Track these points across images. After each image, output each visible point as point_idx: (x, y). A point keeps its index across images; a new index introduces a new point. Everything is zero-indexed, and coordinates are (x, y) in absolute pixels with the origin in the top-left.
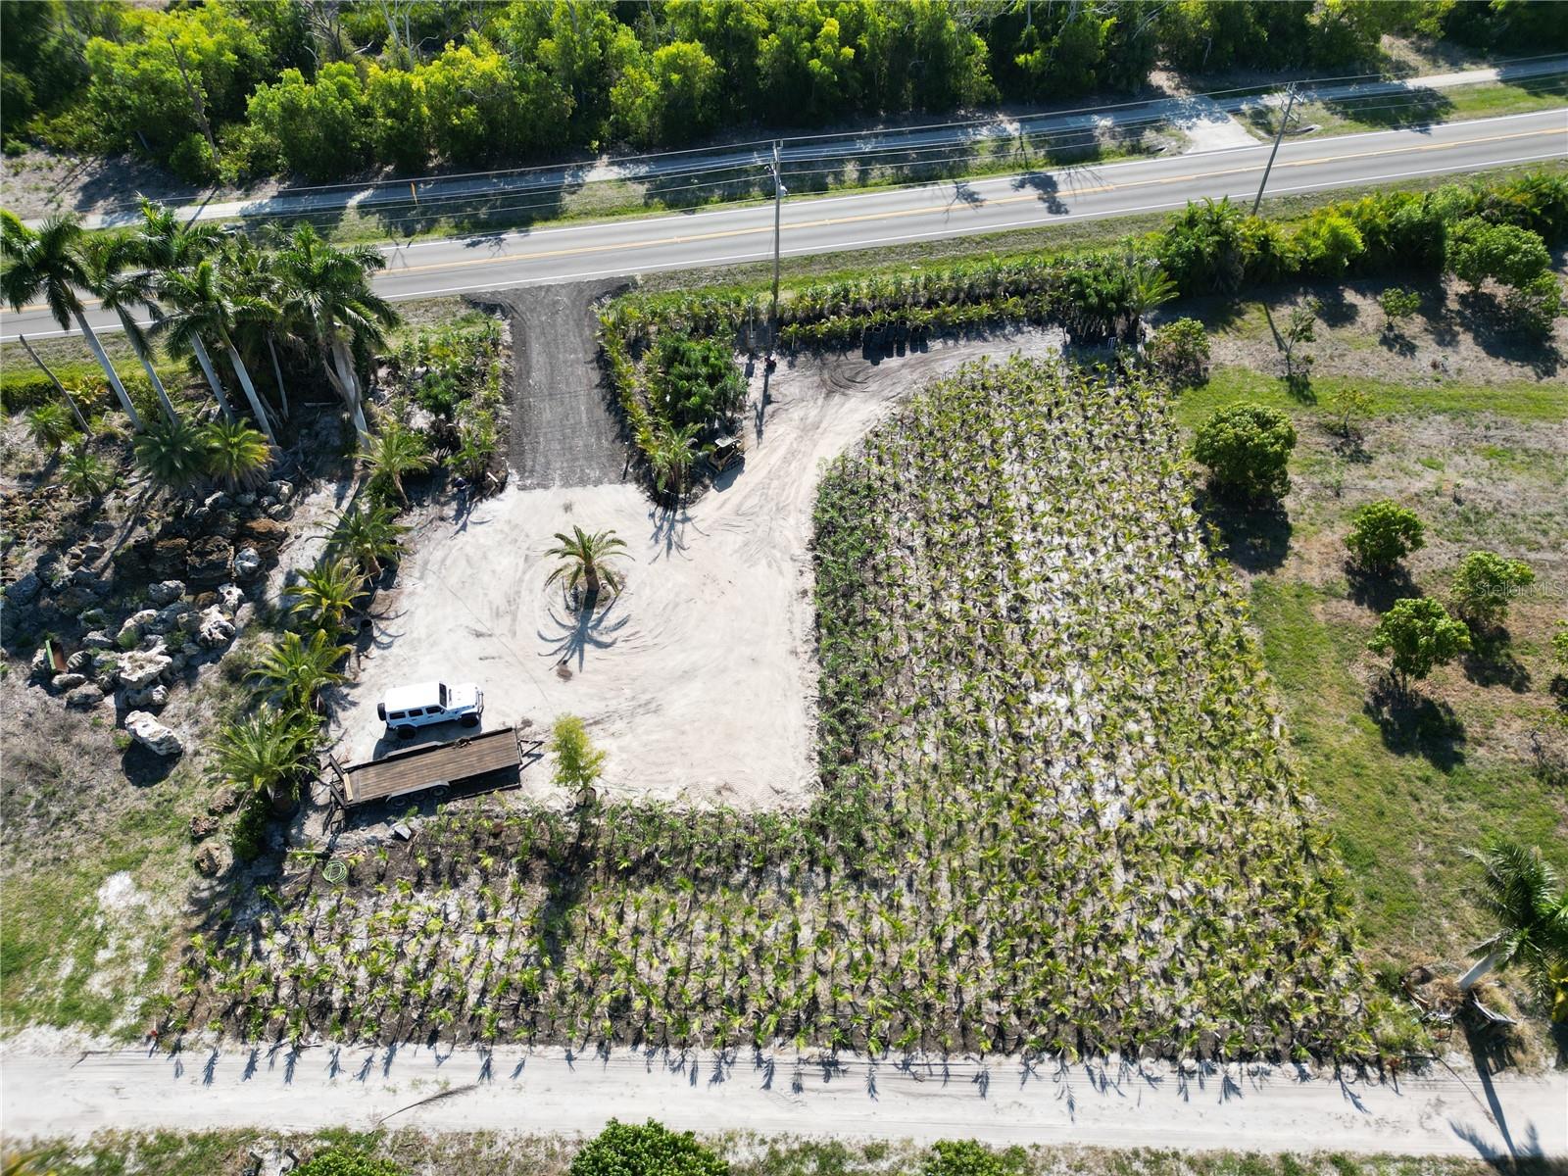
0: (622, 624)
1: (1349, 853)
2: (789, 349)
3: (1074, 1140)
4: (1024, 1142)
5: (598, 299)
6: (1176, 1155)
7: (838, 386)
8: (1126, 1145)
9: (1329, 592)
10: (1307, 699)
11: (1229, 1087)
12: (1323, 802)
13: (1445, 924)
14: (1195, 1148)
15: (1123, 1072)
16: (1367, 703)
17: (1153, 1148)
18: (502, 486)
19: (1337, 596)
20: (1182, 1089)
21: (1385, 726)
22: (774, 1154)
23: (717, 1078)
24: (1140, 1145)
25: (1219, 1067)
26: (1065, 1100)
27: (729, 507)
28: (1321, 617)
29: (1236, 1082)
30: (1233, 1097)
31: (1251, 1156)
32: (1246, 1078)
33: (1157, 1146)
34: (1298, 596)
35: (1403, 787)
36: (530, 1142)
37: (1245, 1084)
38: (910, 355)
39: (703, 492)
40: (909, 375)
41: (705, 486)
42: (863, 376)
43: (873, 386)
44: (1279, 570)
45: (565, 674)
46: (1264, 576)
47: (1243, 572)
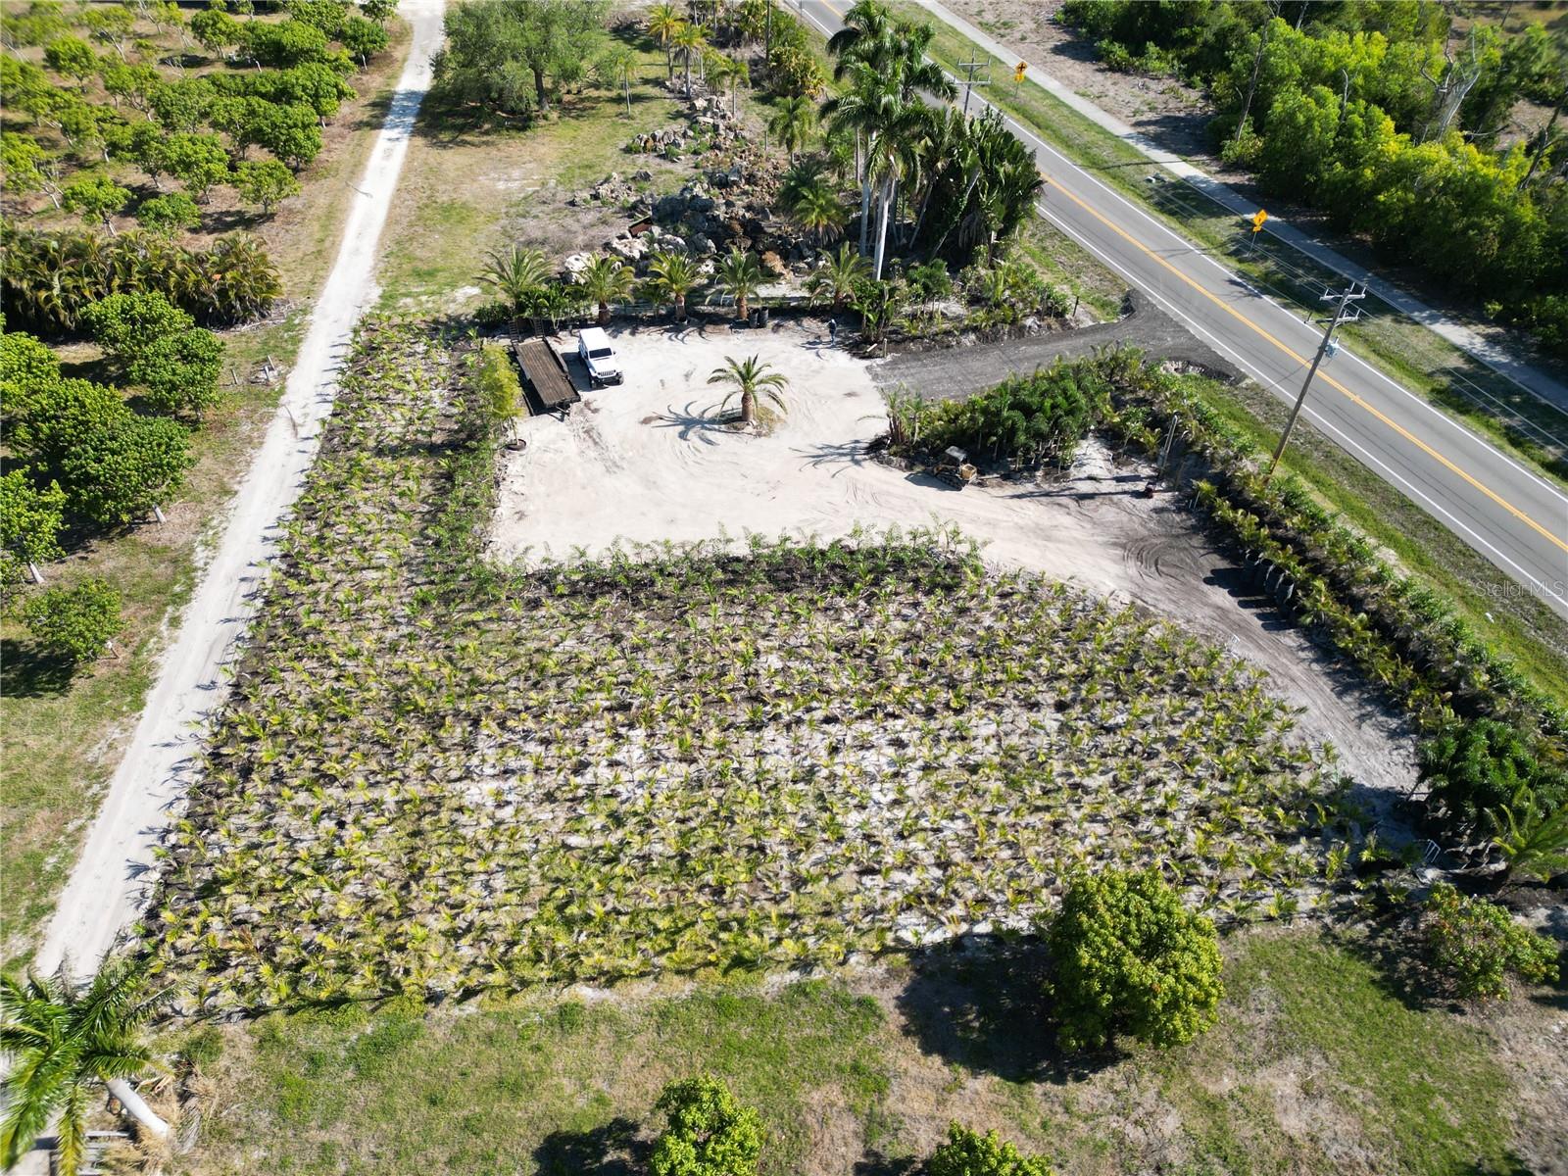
0: (709, 442)
1: (381, 1045)
3: (135, 745)
4: (145, 712)
5: (1189, 363)
6: (93, 817)
8: (115, 782)
9: (873, 1124)
10: (640, 1041)
11: (139, 869)
12: (461, 1029)
13: (258, 1154)
14: (92, 833)
15: (183, 784)
16: (635, 1127)
17: (106, 801)
18: (870, 357)
19: (867, 1137)
20: (152, 830)
22: (195, 570)
23: (265, 539)
24: (112, 792)
25: (160, 865)
26: (173, 740)
27: (885, 487)
28: (816, 1096)
29: (141, 876)
30: (129, 872)
31: (67, 878)
32: (140, 885)
33: (106, 804)
34: (856, 1069)
35: (475, 1145)
36: (248, 464)
37: (136, 884)
38: (1249, 614)
39: (900, 468)
40: (1201, 614)
41: (909, 467)
42: (1173, 571)
43: (1157, 583)
44: (913, 1046)
45: (646, 421)
46: (895, 1019)
47: (897, 989)
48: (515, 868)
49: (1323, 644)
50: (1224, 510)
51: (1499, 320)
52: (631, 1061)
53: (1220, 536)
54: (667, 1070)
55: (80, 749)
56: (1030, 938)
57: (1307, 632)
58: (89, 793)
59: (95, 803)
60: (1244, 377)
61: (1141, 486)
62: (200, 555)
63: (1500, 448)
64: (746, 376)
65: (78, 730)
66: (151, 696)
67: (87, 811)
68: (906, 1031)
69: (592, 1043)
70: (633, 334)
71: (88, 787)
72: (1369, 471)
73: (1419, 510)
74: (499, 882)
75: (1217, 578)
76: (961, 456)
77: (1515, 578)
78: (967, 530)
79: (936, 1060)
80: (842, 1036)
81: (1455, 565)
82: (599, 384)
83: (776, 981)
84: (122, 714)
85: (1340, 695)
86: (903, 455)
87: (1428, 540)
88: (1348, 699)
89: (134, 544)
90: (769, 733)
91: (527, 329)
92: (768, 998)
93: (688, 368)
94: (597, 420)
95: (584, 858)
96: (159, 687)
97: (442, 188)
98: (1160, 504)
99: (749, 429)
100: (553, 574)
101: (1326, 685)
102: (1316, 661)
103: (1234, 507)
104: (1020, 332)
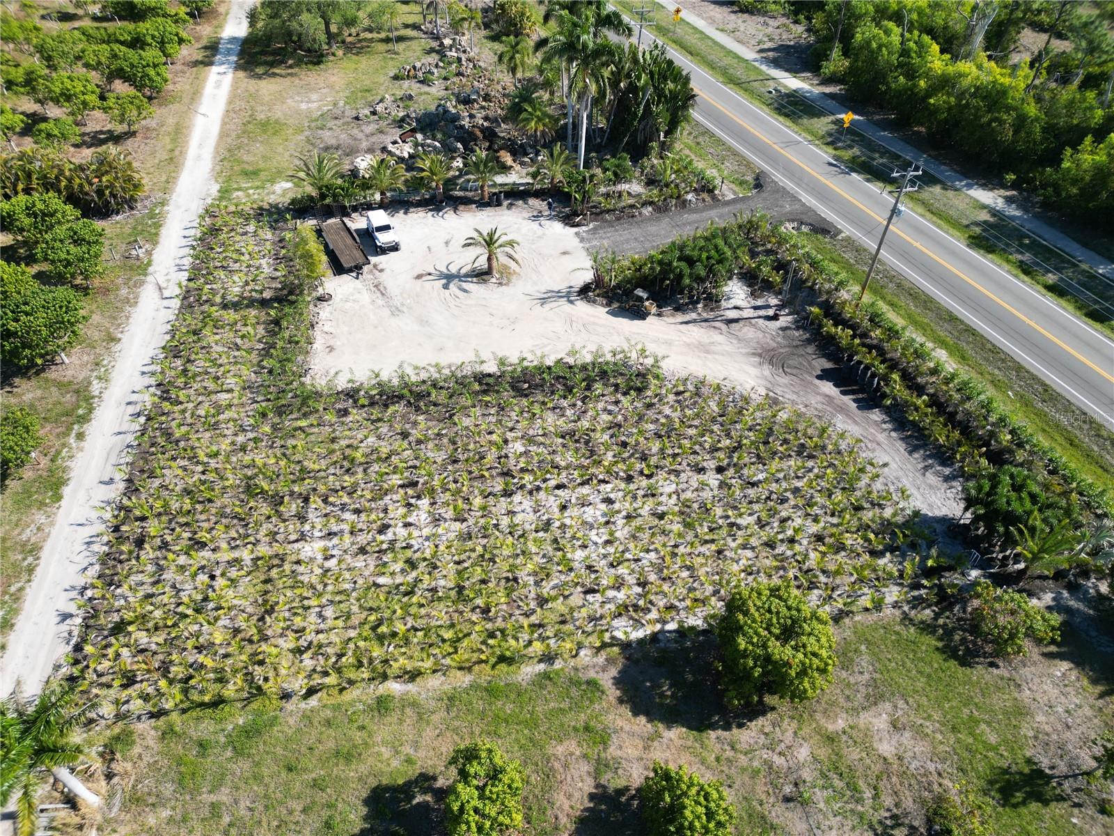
0: (465, 291)
1: (250, 732)
2: (804, 323)
3: (57, 527)
4: (63, 503)
6: (29, 581)
7: (770, 357)
8: (44, 554)
9: (601, 765)
10: (435, 718)
11: (65, 617)
12: (307, 717)
13: (165, 813)
14: (29, 592)
15: (95, 553)
16: (434, 778)
17: (38, 569)
18: (578, 225)
19: (596, 774)
20: (73, 588)
21: (406, 790)
22: (93, 397)
23: (143, 373)
24: (42, 562)
25: (81, 612)
26: (85, 521)
27: (592, 319)
28: (560, 750)
29: (68, 621)
30: (59, 619)
31: (12, 625)
32: (68, 628)
33: (39, 571)
34: (587, 729)
35: (321, 797)
36: (128, 318)
37: (65, 627)
38: (847, 399)
39: (602, 305)
40: (815, 401)
41: (609, 305)
42: (794, 371)
43: (784, 380)
44: (626, 711)
45: (419, 277)
46: (613, 693)
47: (614, 672)
48: (340, 602)
49: (899, 418)
50: (829, 327)
51: (1014, 186)
52: (429, 732)
53: (827, 346)
54: (455, 737)
55: (16, 532)
56: (704, 632)
57: (887, 411)
58: (26, 563)
59: (31, 570)
60: (840, 232)
61: (771, 312)
62: (96, 387)
63: (1016, 276)
64: (490, 242)
65: (14, 518)
66: (66, 491)
67: (25, 577)
68: (621, 701)
69: (401, 721)
70: (406, 213)
71: (24, 559)
72: (927, 295)
73: (962, 322)
74: (329, 612)
75: (825, 375)
76: (645, 296)
77: (1027, 367)
78: (651, 348)
79: (642, 719)
80: (577, 706)
81: (987, 360)
82: (383, 251)
83: (529, 671)
84: (46, 505)
85: (910, 453)
86: (605, 295)
87: (968, 343)
88: (916, 455)
89: (47, 380)
90: (517, 498)
91: (328, 213)
92: (524, 683)
93: (448, 237)
94: (383, 277)
95: (389, 593)
96: (72, 484)
97: (259, 108)
98: (784, 325)
99: (494, 280)
100: (357, 391)
101: (901, 446)
102: (894, 430)
103: (836, 325)
104: (684, 204)
